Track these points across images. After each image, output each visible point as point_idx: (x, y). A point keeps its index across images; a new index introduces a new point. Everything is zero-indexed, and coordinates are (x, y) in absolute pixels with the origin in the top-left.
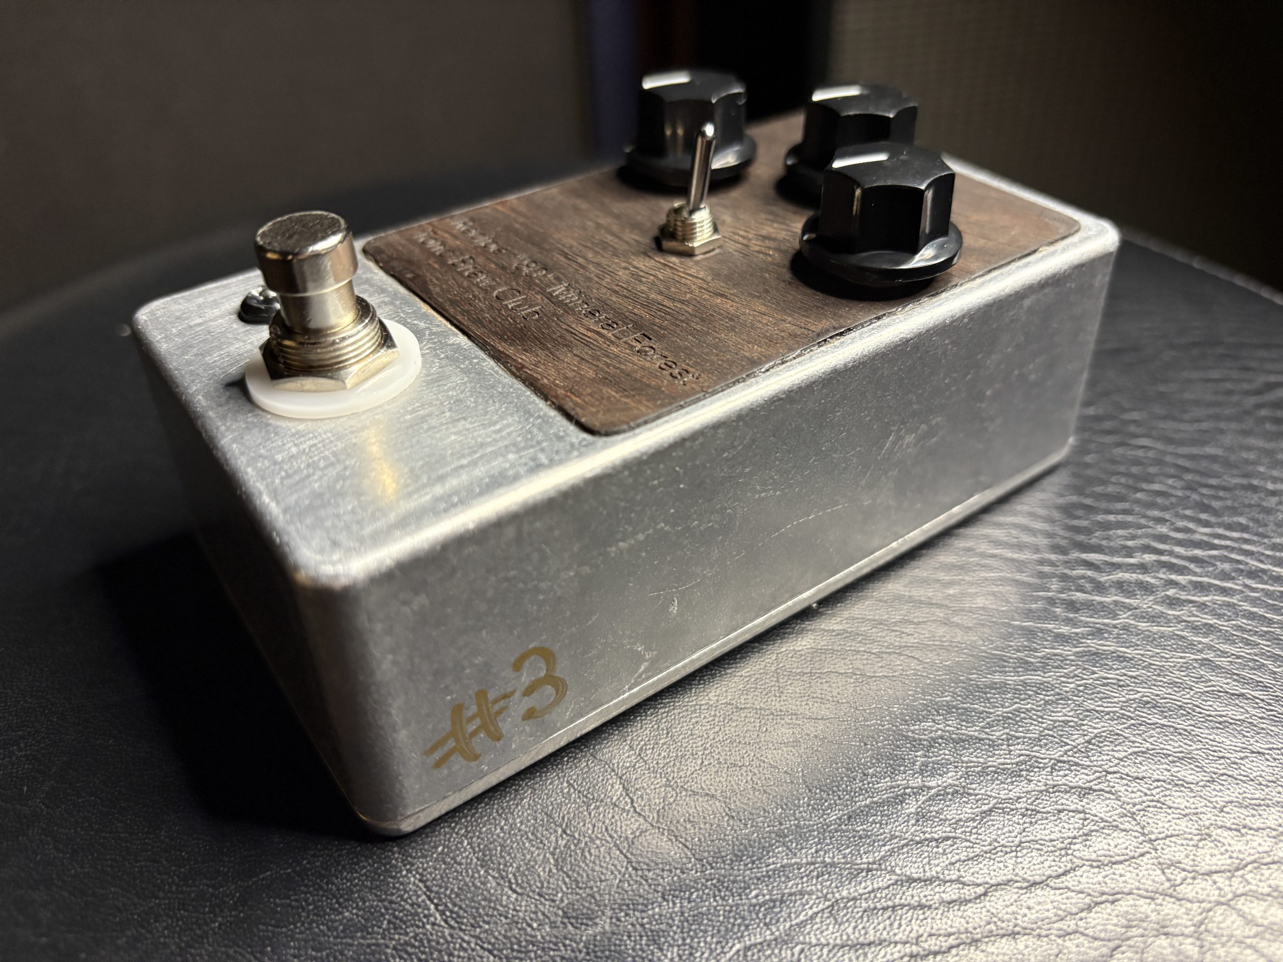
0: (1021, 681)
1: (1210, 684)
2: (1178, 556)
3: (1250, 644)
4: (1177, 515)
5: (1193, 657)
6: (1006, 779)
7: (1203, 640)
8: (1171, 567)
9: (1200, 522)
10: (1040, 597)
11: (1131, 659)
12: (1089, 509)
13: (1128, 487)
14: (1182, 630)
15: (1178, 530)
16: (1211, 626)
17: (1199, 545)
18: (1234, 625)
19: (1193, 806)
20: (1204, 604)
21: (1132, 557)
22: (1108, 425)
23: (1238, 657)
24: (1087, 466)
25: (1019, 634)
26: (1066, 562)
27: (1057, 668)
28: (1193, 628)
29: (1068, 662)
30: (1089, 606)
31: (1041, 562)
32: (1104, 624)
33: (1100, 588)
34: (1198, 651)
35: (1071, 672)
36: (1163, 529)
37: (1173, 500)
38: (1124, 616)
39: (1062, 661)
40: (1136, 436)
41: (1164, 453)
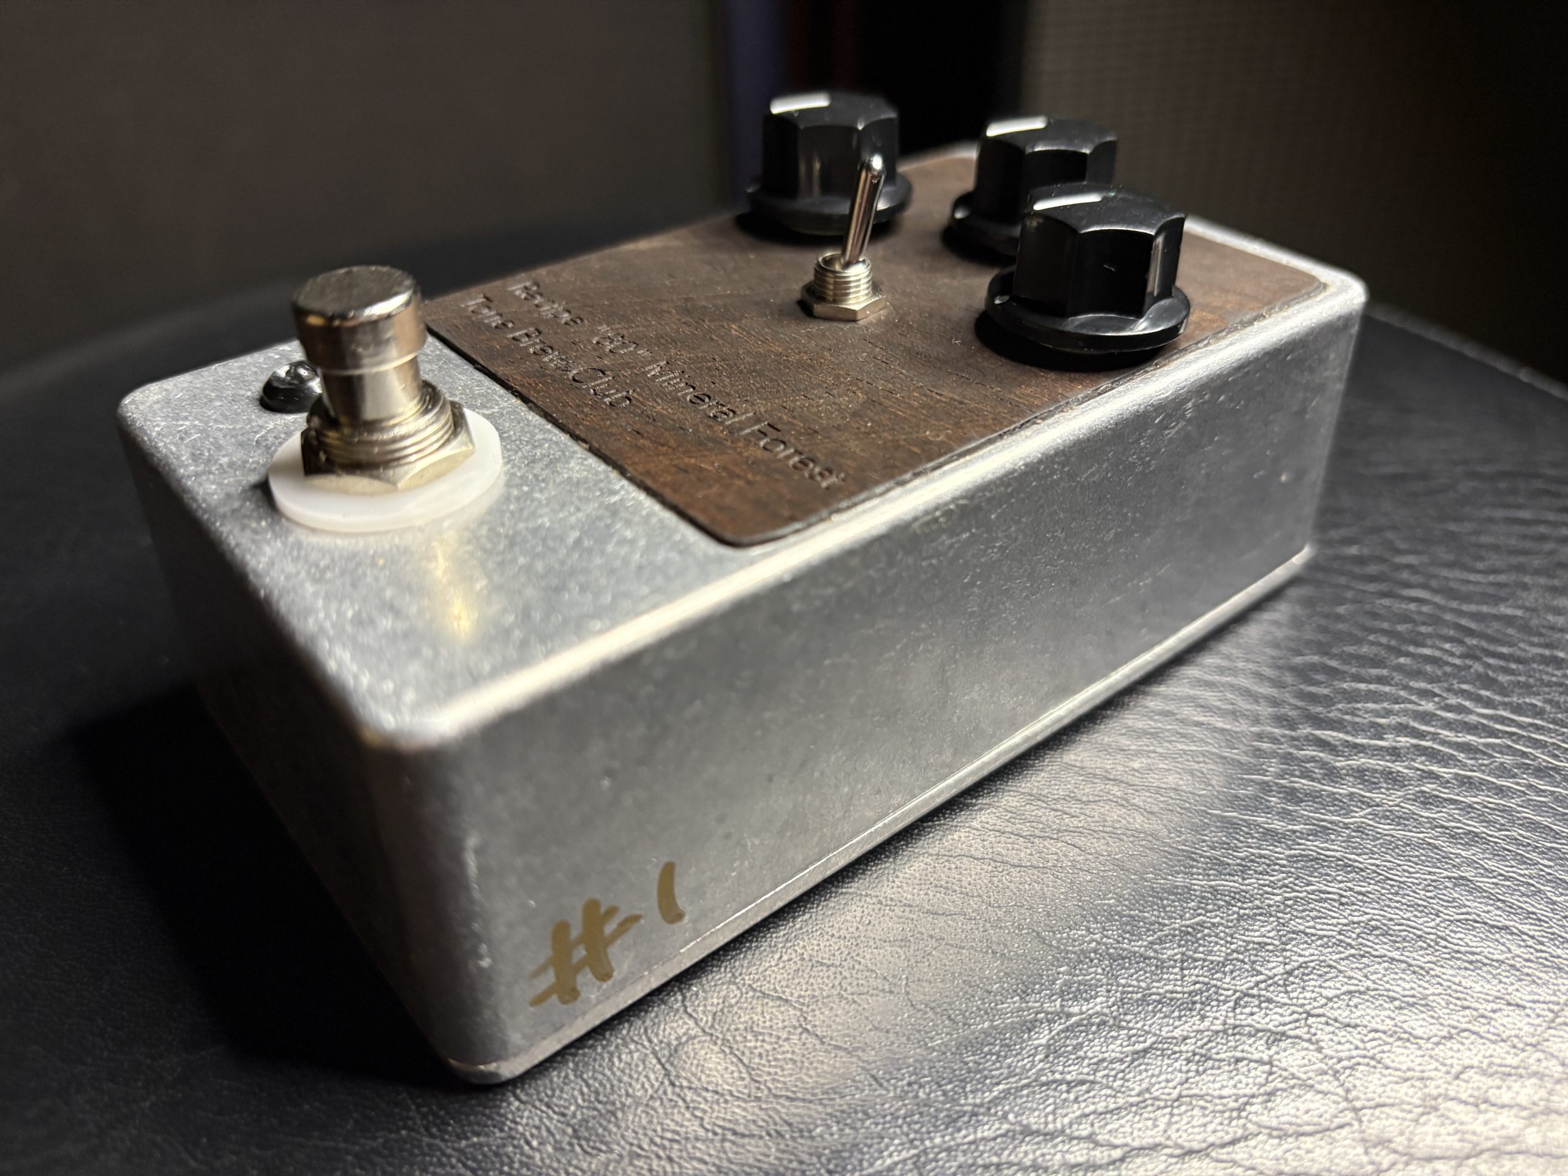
0: (1211, 887)
1: (1464, 910)
2: (1444, 743)
3: (1525, 863)
4: (1449, 690)
5: (1446, 873)
6: (1173, 1012)
7: (1463, 853)
8: (1432, 755)
9: (1478, 699)
10: (1252, 781)
11: (1362, 870)
12: (1333, 673)
13: (1388, 648)
14: (1436, 838)
15: (1449, 708)
16: (1476, 835)
17: (1472, 729)
18: (1507, 836)
19: (1418, 1068)
20: (1470, 806)
21: (1382, 739)
22: (1373, 569)
23: (1507, 879)
24: (1339, 618)
25: (1217, 827)
26: (1293, 739)
27: (1261, 873)
28: (1452, 837)
29: (1277, 867)
30: (1314, 796)
31: (1260, 737)
32: (1331, 822)
33: (1332, 774)
34: (1454, 866)
35: (1279, 880)
36: (1428, 706)
37: (1448, 669)
38: (1361, 814)
39: (1269, 865)
40: (1409, 586)
41: (1443, 608)
